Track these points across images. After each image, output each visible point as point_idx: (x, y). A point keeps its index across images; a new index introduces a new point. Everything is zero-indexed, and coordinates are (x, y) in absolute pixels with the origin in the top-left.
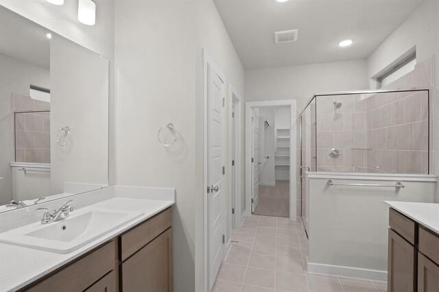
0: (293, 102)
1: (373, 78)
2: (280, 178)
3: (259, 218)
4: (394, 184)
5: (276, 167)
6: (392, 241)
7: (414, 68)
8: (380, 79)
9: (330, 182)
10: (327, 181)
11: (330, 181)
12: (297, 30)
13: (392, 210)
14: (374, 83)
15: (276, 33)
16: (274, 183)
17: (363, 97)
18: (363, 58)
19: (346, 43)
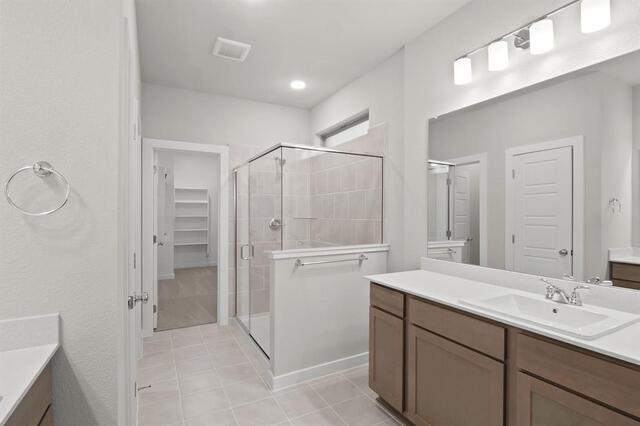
0: (224, 151)
1: (317, 135)
2: (183, 266)
3: (168, 335)
4: (357, 256)
5: (176, 247)
6: (373, 320)
7: (366, 133)
8: (324, 137)
9: (299, 263)
10: (295, 261)
11: (299, 261)
12: (249, 46)
13: (373, 284)
14: (318, 140)
15: (220, 39)
16: (173, 274)
17: (305, 155)
18: (309, 108)
19: (298, 85)
